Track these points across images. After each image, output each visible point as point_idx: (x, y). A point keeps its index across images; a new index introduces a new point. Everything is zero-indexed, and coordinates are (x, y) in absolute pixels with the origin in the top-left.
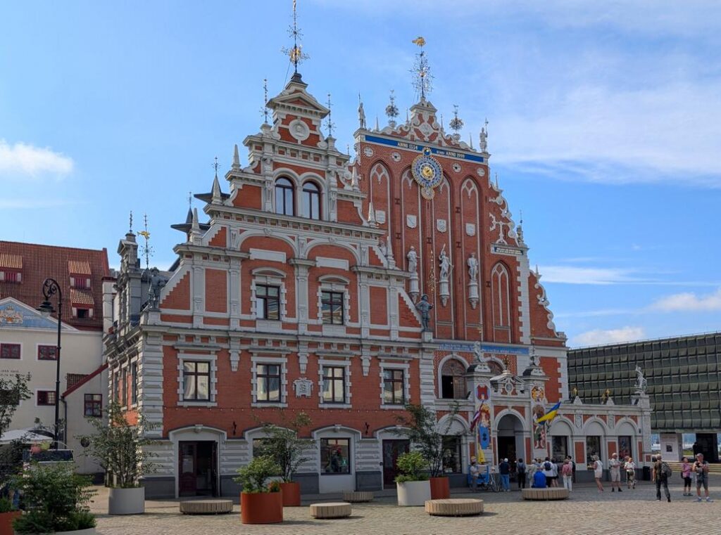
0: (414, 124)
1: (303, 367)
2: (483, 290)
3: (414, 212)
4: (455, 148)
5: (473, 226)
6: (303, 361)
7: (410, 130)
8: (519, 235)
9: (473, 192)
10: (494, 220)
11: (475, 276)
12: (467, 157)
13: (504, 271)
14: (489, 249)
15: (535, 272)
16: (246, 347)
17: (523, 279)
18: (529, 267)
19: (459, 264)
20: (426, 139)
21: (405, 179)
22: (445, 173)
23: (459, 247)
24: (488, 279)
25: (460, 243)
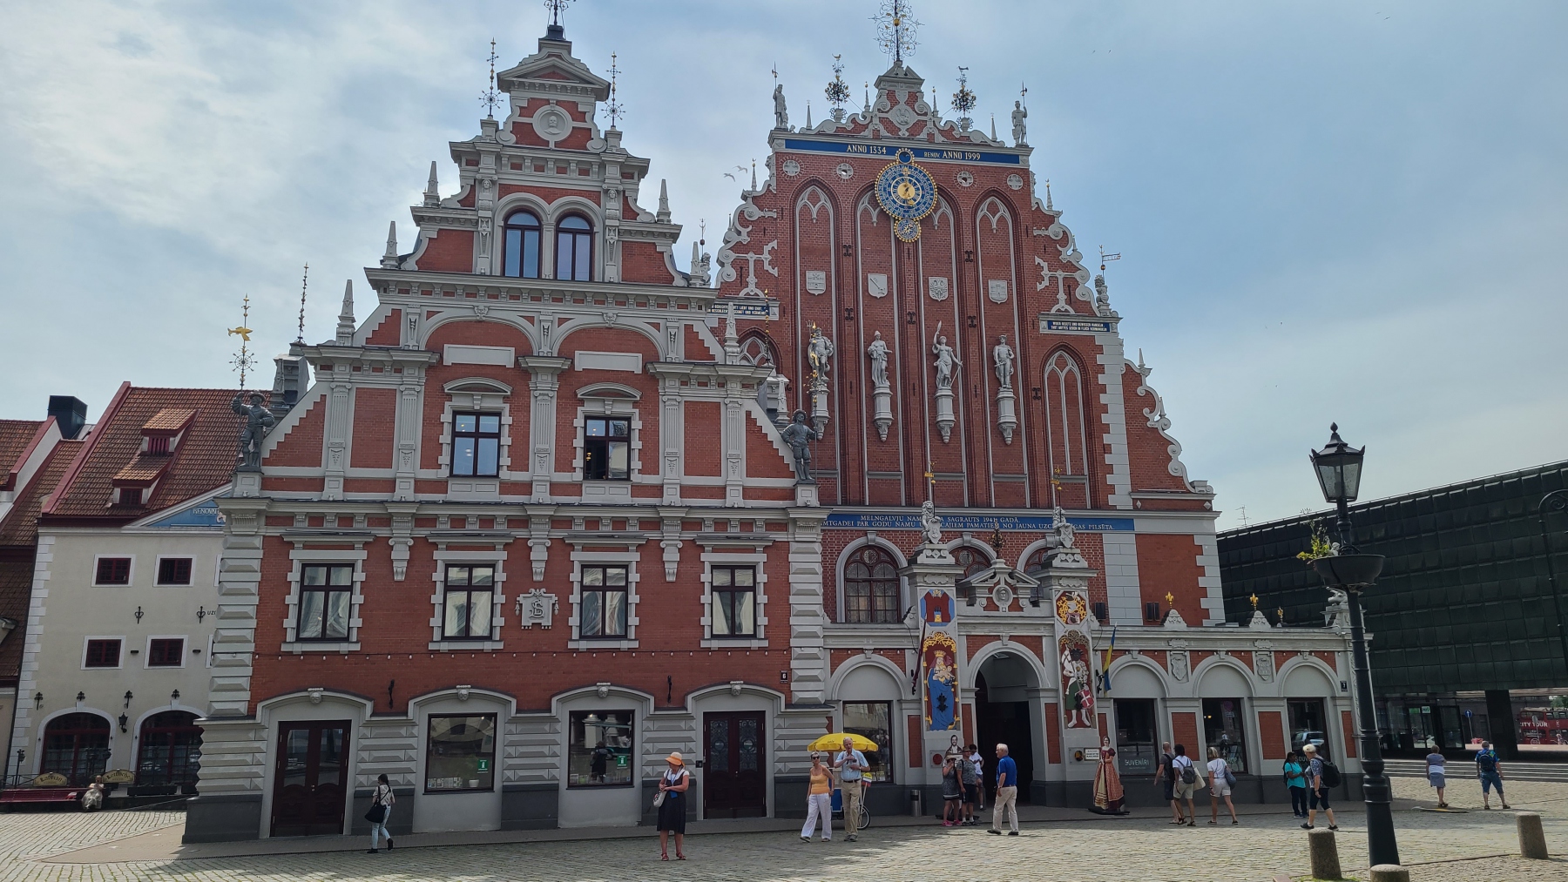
0: (879, 110)
1: (539, 568)
2: (1027, 405)
3: (883, 268)
4: (961, 144)
5: (1004, 284)
6: (539, 555)
7: (871, 121)
8: (1099, 292)
9: (1002, 219)
10: (1046, 268)
11: (1008, 378)
12: (985, 157)
13: (1071, 365)
14: (1035, 326)
15: (1137, 364)
16: (423, 532)
17: (1111, 381)
18: (1122, 354)
19: (974, 359)
20: (904, 133)
21: (865, 210)
22: (941, 191)
23: (974, 325)
24: (1037, 383)
25: (974, 317)
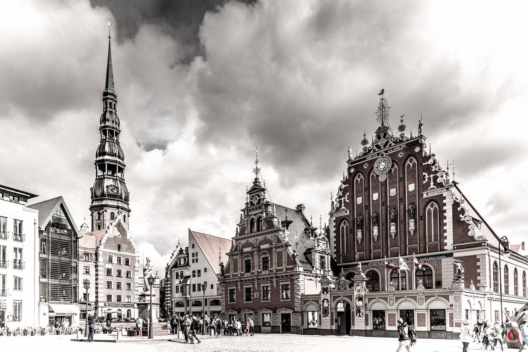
2: (419, 222)
3: (377, 191)
6: (256, 285)
7: (373, 147)
8: (447, 178)
9: (414, 163)
10: (427, 175)
13: (435, 205)
14: (422, 196)
16: (242, 283)
17: (448, 208)
19: (401, 212)
20: (382, 147)
21: (373, 175)
22: (393, 161)
23: (402, 201)
24: (421, 215)
25: (402, 199)
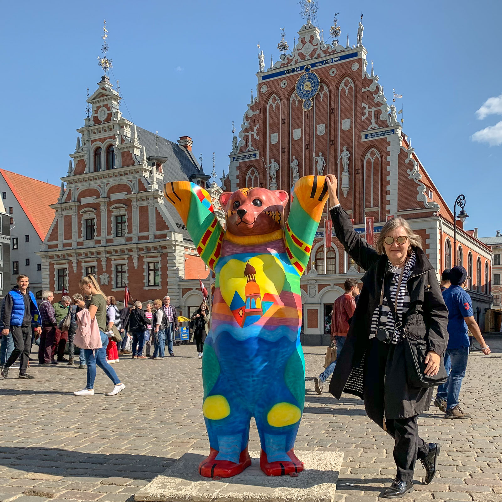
0: (298, 50)
1: (104, 267)
2: (355, 177)
3: (299, 126)
4: (332, 55)
5: (349, 120)
6: (104, 263)
7: (294, 56)
9: (350, 88)
10: (367, 108)
11: (346, 166)
12: (342, 58)
13: (377, 154)
14: (359, 138)
15: (406, 148)
16: (79, 258)
19: (332, 161)
20: (308, 57)
21: (294, 99)
23: (332, 144)
24: (358, 167)
25: (333, 140)
